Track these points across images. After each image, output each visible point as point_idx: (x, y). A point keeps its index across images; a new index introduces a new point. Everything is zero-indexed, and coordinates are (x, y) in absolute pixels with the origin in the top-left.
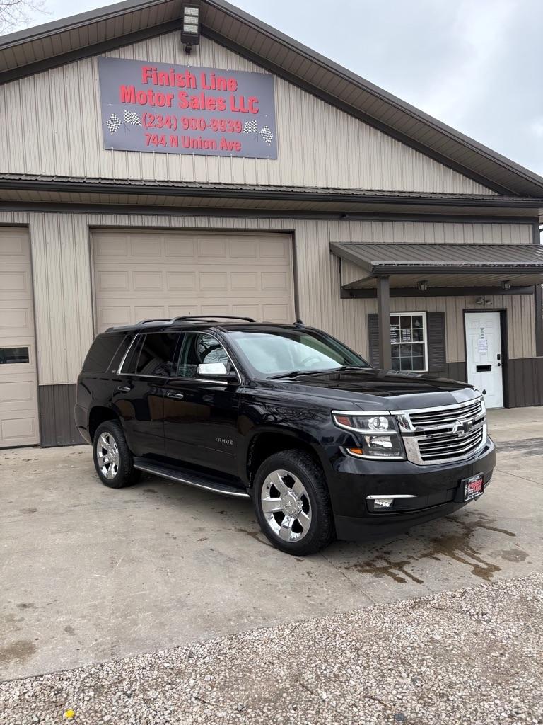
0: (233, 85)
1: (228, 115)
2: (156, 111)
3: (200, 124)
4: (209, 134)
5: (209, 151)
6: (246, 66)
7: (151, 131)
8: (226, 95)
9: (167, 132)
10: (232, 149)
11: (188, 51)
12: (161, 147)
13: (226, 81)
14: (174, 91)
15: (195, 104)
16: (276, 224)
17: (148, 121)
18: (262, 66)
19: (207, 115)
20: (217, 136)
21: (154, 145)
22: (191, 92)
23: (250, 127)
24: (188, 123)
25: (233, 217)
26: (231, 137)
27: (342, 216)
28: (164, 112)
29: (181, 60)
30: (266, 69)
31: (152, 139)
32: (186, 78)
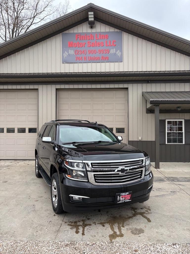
0: (107, 37)
1: (105, 48)
2: (79, 49)
3: (94, 52)
4: (97, 55)
5: (97, 61)
6: (112, 30)
7: (78, 56)
8: (104, 41)
9: (83, 55)
10: (106, 59)
11: (92, 27)
12: (81, 61)
13: (104, 36)
14: (86, 41)
15: (93, 45)
16: (121, 86)
17: (77, 52)
18: (118, 29)
19: (97, 49)
20: (100, 55)
21: (79, 60)
22: (92, 41)
23: (112, 51)
24: (90, 52)
25: (109, 84)
26: (105, 55)
27: (148, 81)
28: (82, 49)
29: (89, 31)
30: (119, 30)
31: (78, 58)
32: (91, 36)
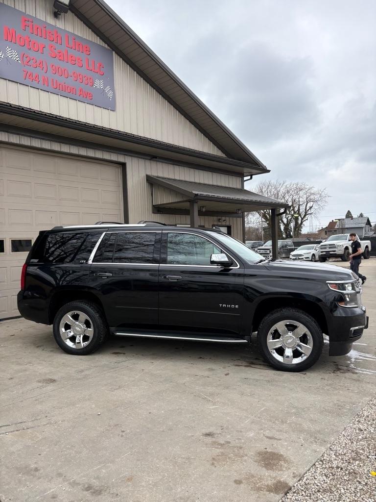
0: (87, 50)
1: (83, 71)
2: (32, 54)
3: (63, 72)
4: (70, 82)
5: (70, 95)
6: (98, 40)
7: (27, 68)
8: (83, 56)
9: (38, 71)
10: (86, 97)
11: (56, 15)
12: (35, 84)
13: (79, 44)
14: (47, 43)
15: (60, 56)
16: (114, 157)
17: (25, 60)
18: (105, 43)
19: (70, 68)
20: (78, 85)
21: (29, 80)
22: (58, 47)
23: (99, 84)
24: (56, 70)
26: (87, 89)
27: (153, 157)
28: (38, 56)
29: (51, 20)
30: (108, 45)
31: (29, 75)
32: (55, 35)
